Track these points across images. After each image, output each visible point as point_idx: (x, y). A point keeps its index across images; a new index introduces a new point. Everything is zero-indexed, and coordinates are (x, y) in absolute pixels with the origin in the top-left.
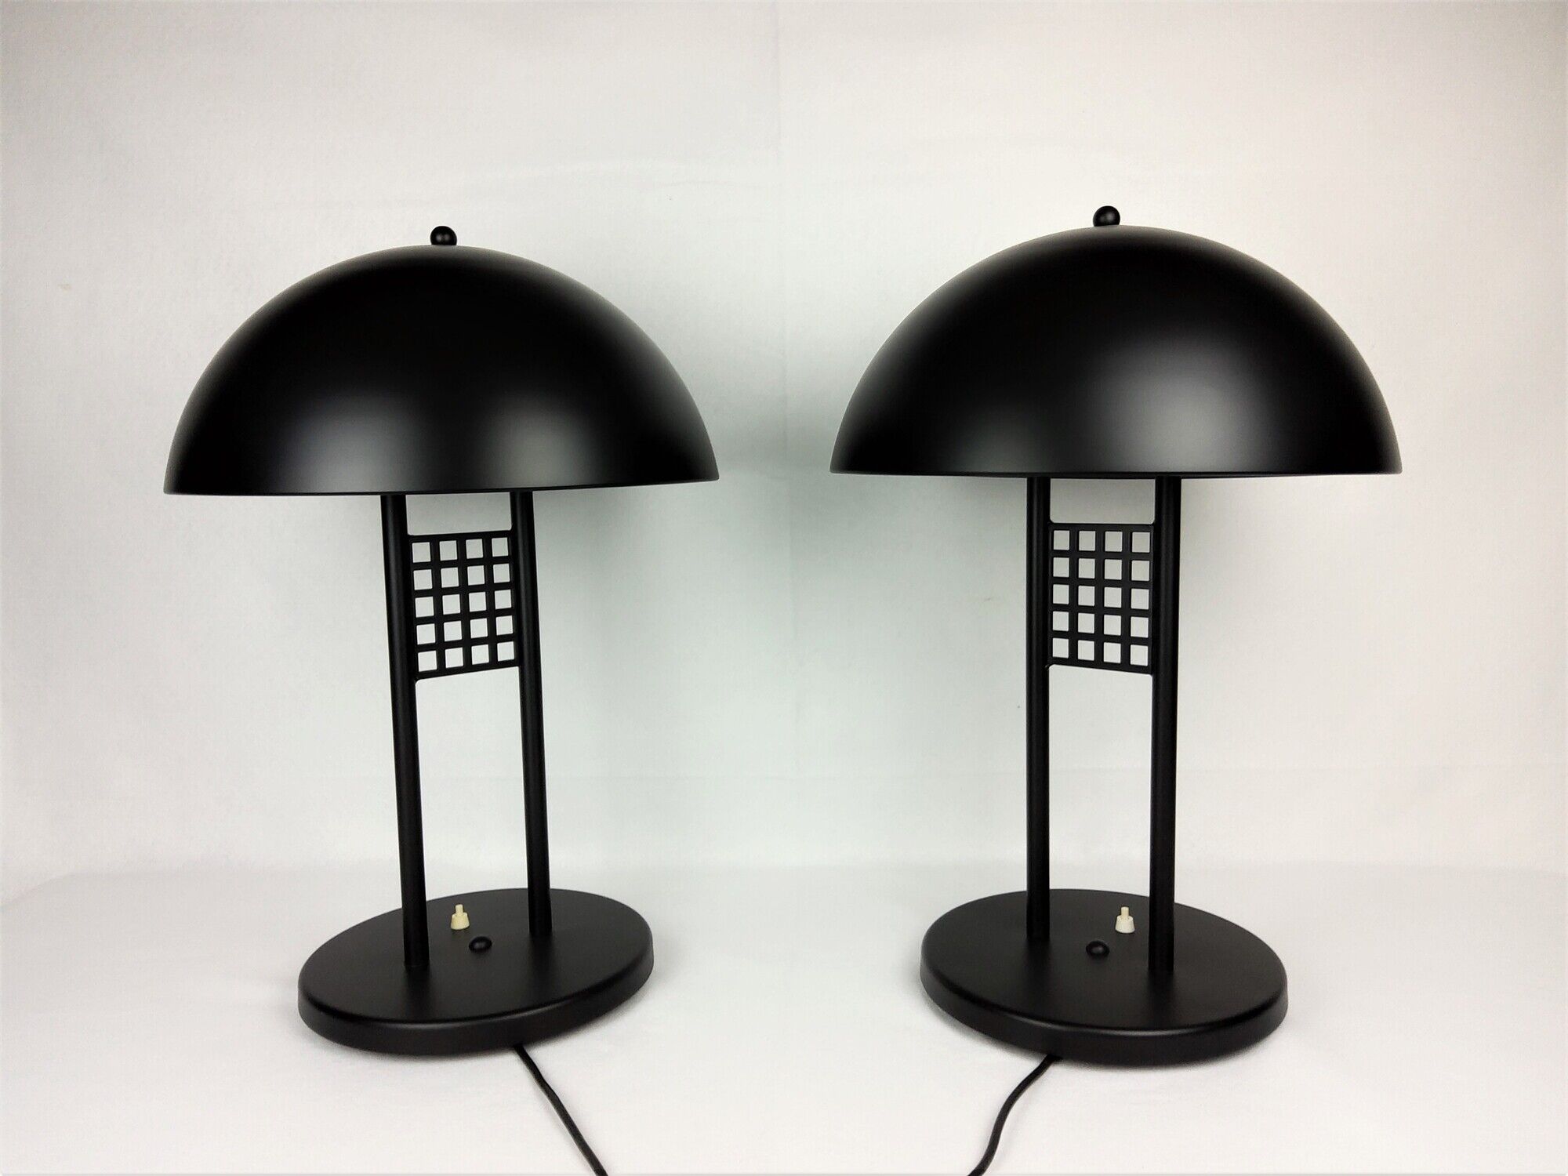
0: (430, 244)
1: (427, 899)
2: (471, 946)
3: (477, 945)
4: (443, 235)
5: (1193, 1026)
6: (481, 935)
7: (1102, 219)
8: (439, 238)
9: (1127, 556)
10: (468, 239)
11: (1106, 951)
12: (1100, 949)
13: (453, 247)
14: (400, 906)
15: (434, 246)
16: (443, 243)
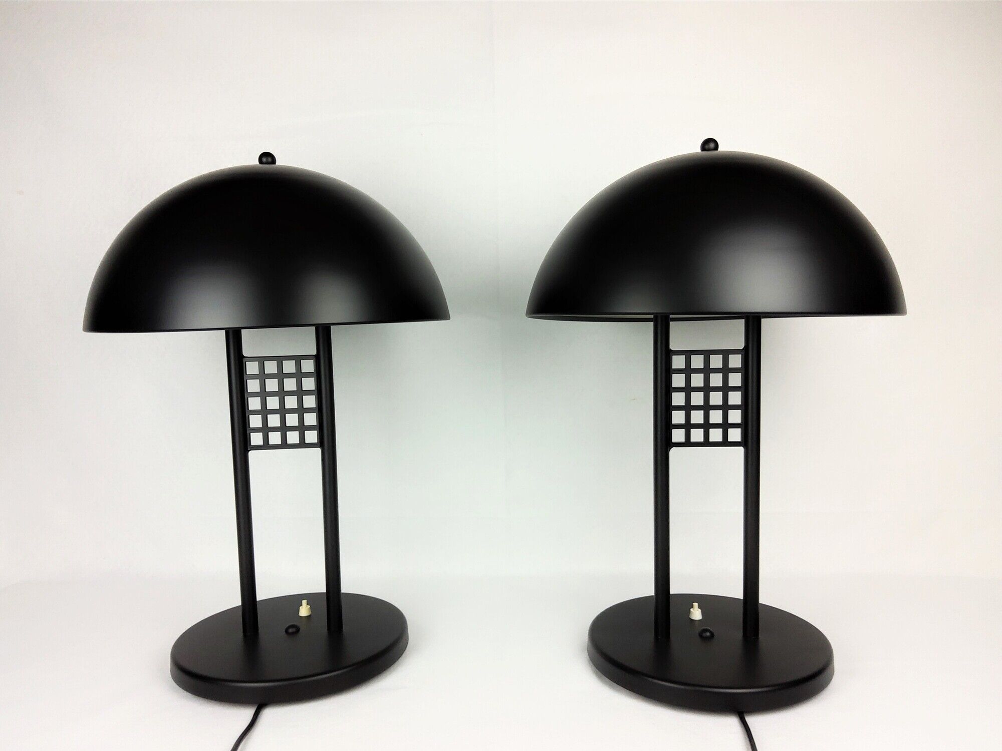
0: (258, 163)
1: (257, 600)
2: (287, 631)
3: (290, 630)
4: (267, 158)
5: (772, 686)
6: (292, 624)
7: (707, 147)
8: (264, 160)
9: (726, 370)
10: (284, 161)
11: (712, 635)
12: (708, 634)
13: (273, 166)
14: (239, 603)
15: (261, 165)
16: (267, 163)
